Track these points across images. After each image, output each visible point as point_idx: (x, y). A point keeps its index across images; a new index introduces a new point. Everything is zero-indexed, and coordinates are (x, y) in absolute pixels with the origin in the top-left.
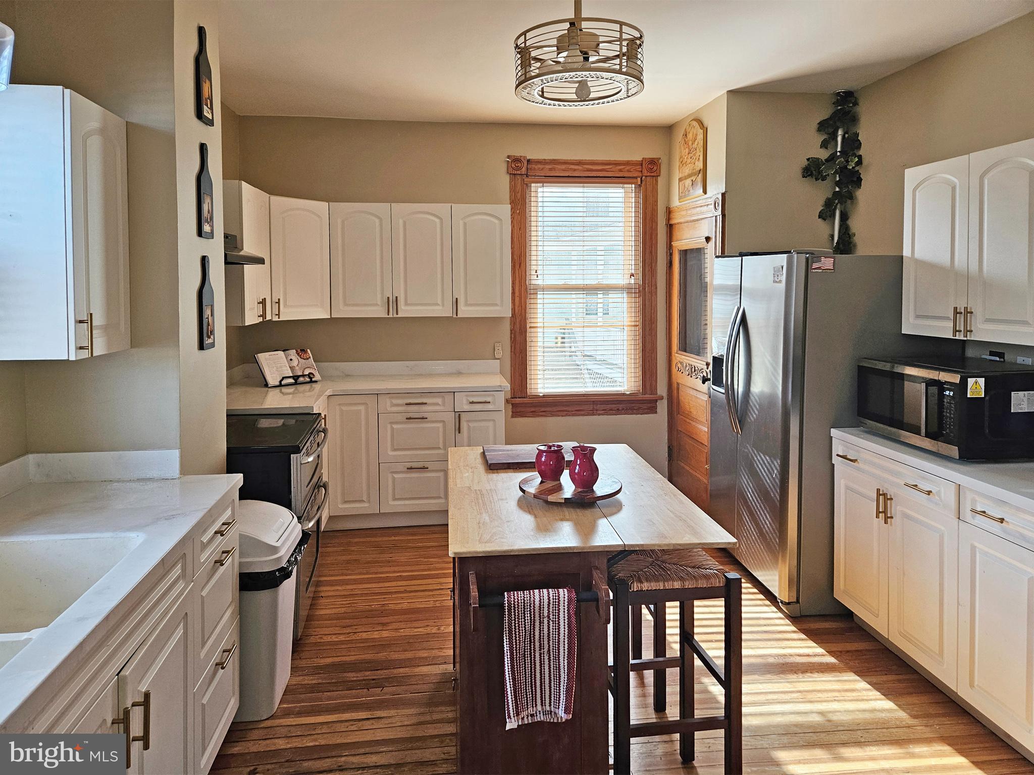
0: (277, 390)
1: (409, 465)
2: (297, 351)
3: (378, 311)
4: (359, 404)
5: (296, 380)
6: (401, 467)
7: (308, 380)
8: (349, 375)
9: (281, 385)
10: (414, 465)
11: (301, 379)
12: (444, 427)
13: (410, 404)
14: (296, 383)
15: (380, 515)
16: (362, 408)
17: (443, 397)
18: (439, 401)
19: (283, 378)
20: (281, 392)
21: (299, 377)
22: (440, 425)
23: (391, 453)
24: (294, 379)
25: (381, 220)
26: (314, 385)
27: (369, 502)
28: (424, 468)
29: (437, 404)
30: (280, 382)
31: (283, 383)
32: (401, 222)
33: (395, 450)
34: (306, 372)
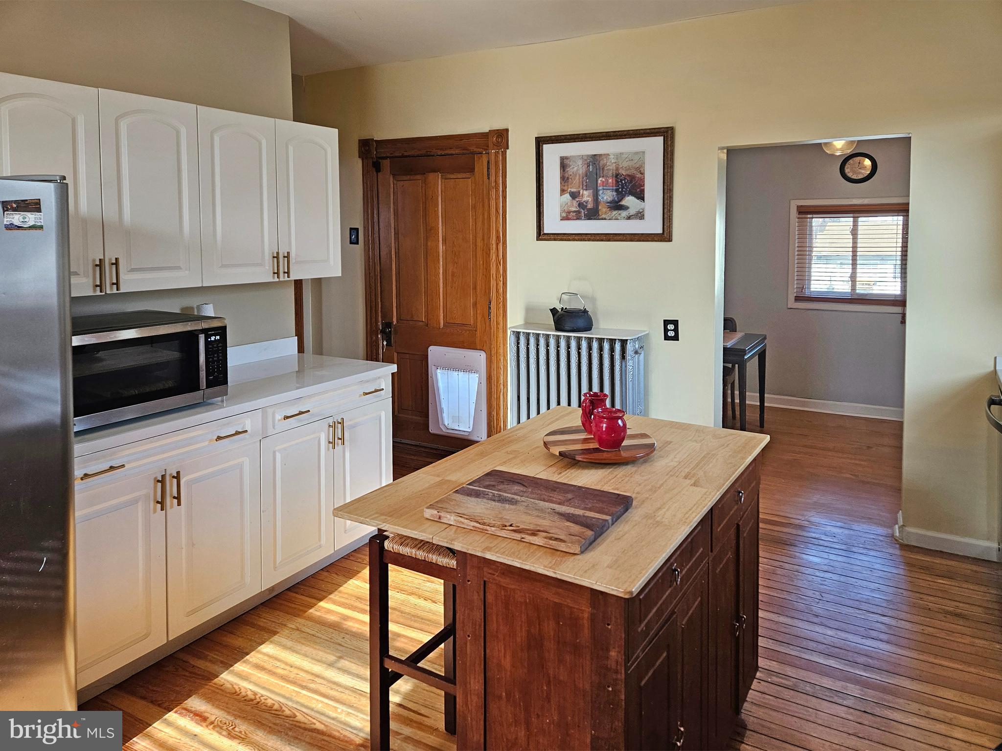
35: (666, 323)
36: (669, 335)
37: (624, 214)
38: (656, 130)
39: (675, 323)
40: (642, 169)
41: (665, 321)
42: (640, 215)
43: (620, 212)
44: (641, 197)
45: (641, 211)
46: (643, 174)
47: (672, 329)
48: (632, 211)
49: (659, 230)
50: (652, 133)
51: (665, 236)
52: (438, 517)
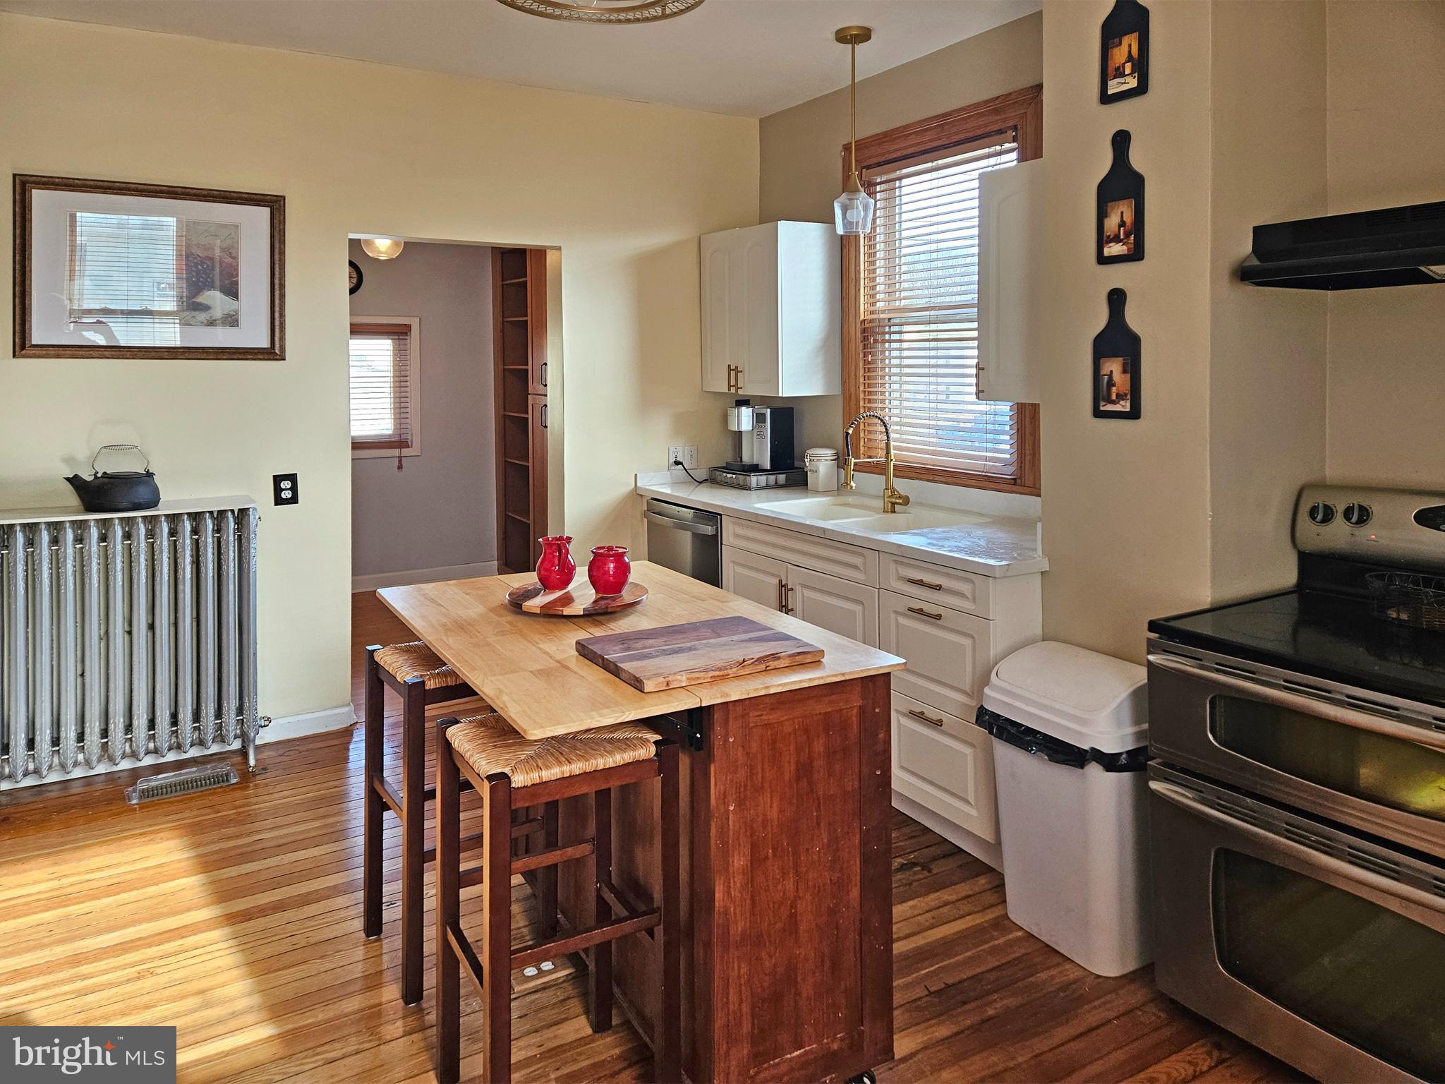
35: (278, 479)
36: (283, 496)
37: (202, 316)
38: (259, 197)
39: (292, 478)
40: (233, 252)
41: (275, 477)
42: (232, 320)
43: (194, 313)
44: (232, 291)
45: (233, 313)
46: (235, 258)
47: (289, 487)
48: (218, 313)
49: (264, 343)
50: (251, 200)
51: (273, 353)
52: (665, 684)
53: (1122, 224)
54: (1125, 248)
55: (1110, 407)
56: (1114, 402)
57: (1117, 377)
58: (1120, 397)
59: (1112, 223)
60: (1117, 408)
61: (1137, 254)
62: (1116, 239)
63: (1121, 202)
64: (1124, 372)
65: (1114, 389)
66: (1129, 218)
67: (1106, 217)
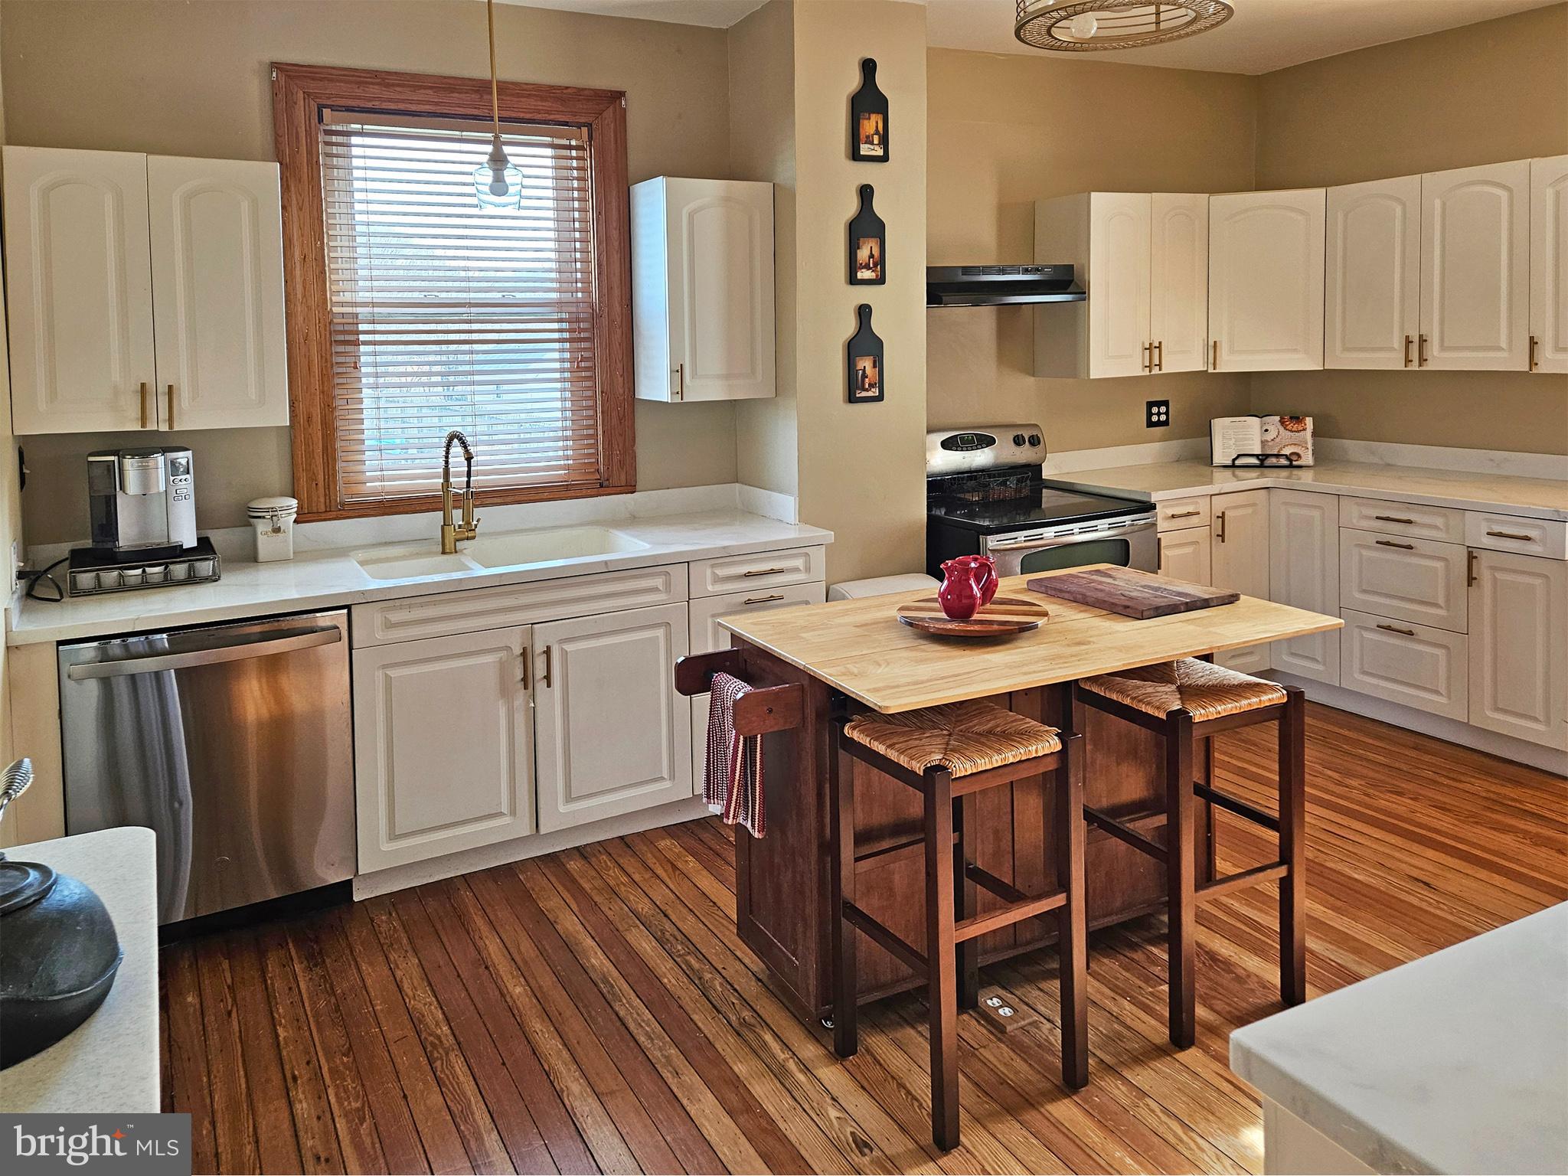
0: (1228, 473)
1: (1386, 622)
2: (1282, 418)
3: (1393, 361)
4: (1312, 506)
5: (1262, 461)
6: (1373, 622)
7: (1286, 463)
8: (1392, 465)
9: (1233, 466)
10: (1395, 624)
11: (1273, 461)
12: (1447, 568)
13: (1388, 519)
14: (1262, 466)
15: (1341, 690)
16: (1316, 514)
17: (1445, 515)
18: (1439, 521)
19: (1239, 456)
20: (1234, 475)
21: (1268, 456)
22: (1439, 565)
23: (1358, 595)
24: (1258, 459)
25: (1404, 205)
26: (1296, 472)
27: (1324, 664)
28: (1410, 633)
29: (1436, 527)
30: (1234, 460)
31: (1237, 462)
32: (1438, 203)
33: (1365, 591)
34: (1287, 451)
53: (872, 256)
54: (873, 274)
55: (864, 394)
56: (867, 390)
57: (869, 371)
58: (871, 386)
59: (863, 254)
60: (870, 394)
61: (881, 280)
62: (867, 267)
63: (870, 240)
64: (874, 366)
65: (867, 380)
66: (876, 252)
67: (858, 248)
